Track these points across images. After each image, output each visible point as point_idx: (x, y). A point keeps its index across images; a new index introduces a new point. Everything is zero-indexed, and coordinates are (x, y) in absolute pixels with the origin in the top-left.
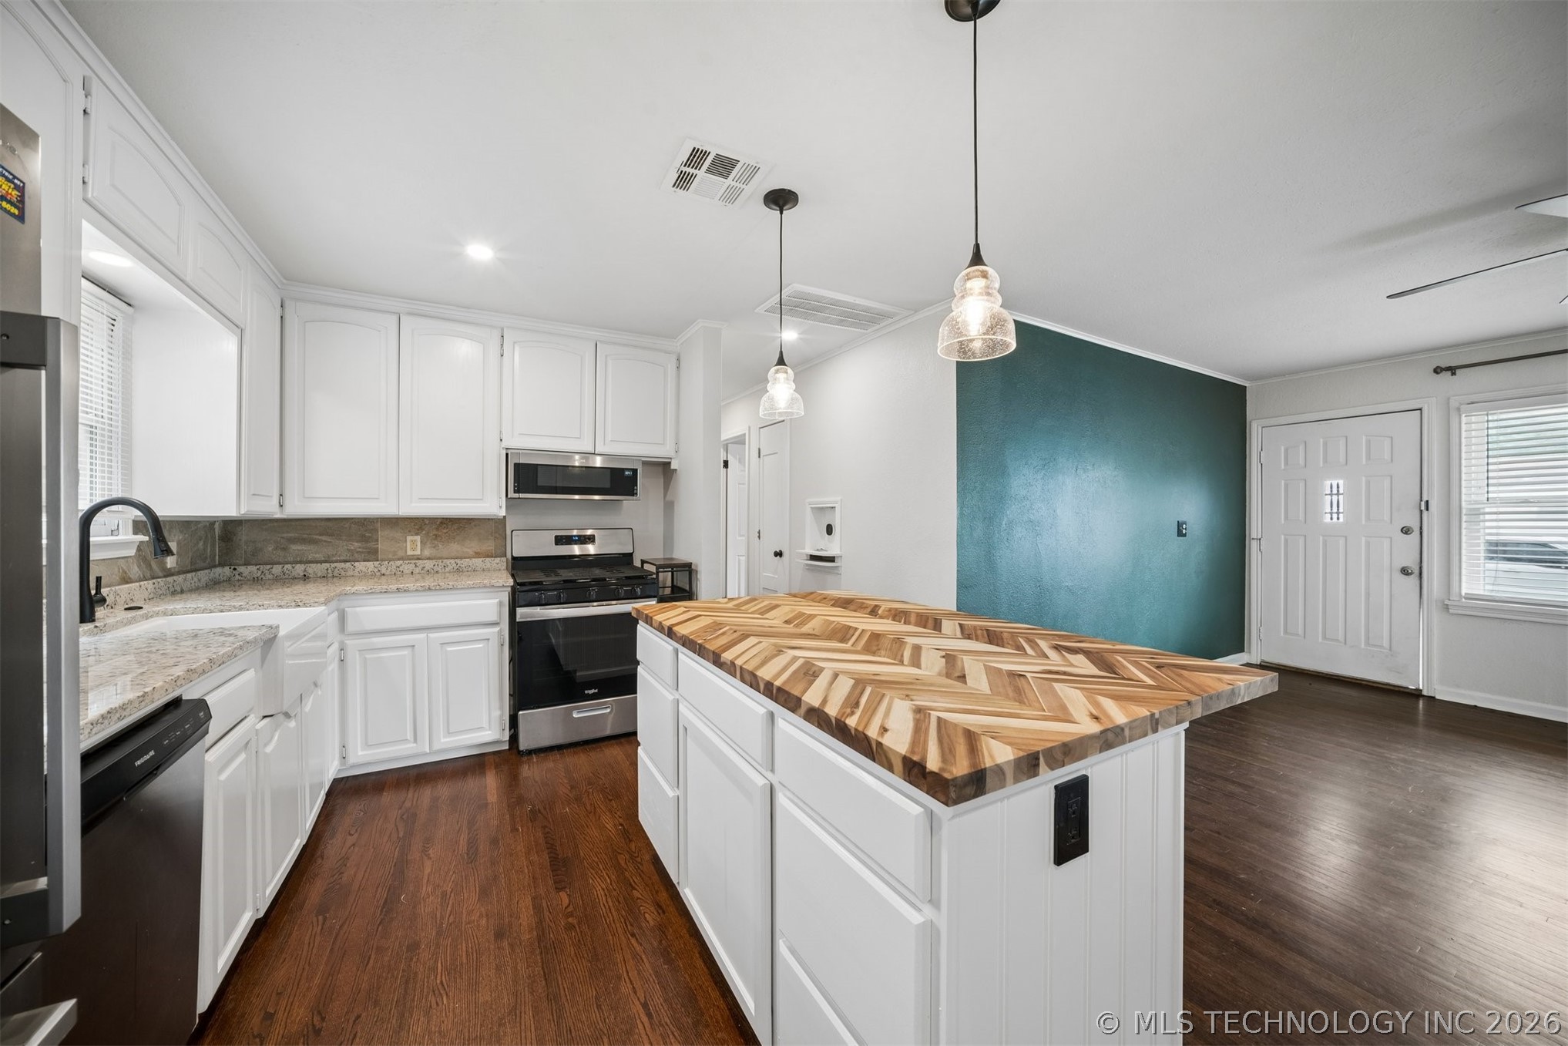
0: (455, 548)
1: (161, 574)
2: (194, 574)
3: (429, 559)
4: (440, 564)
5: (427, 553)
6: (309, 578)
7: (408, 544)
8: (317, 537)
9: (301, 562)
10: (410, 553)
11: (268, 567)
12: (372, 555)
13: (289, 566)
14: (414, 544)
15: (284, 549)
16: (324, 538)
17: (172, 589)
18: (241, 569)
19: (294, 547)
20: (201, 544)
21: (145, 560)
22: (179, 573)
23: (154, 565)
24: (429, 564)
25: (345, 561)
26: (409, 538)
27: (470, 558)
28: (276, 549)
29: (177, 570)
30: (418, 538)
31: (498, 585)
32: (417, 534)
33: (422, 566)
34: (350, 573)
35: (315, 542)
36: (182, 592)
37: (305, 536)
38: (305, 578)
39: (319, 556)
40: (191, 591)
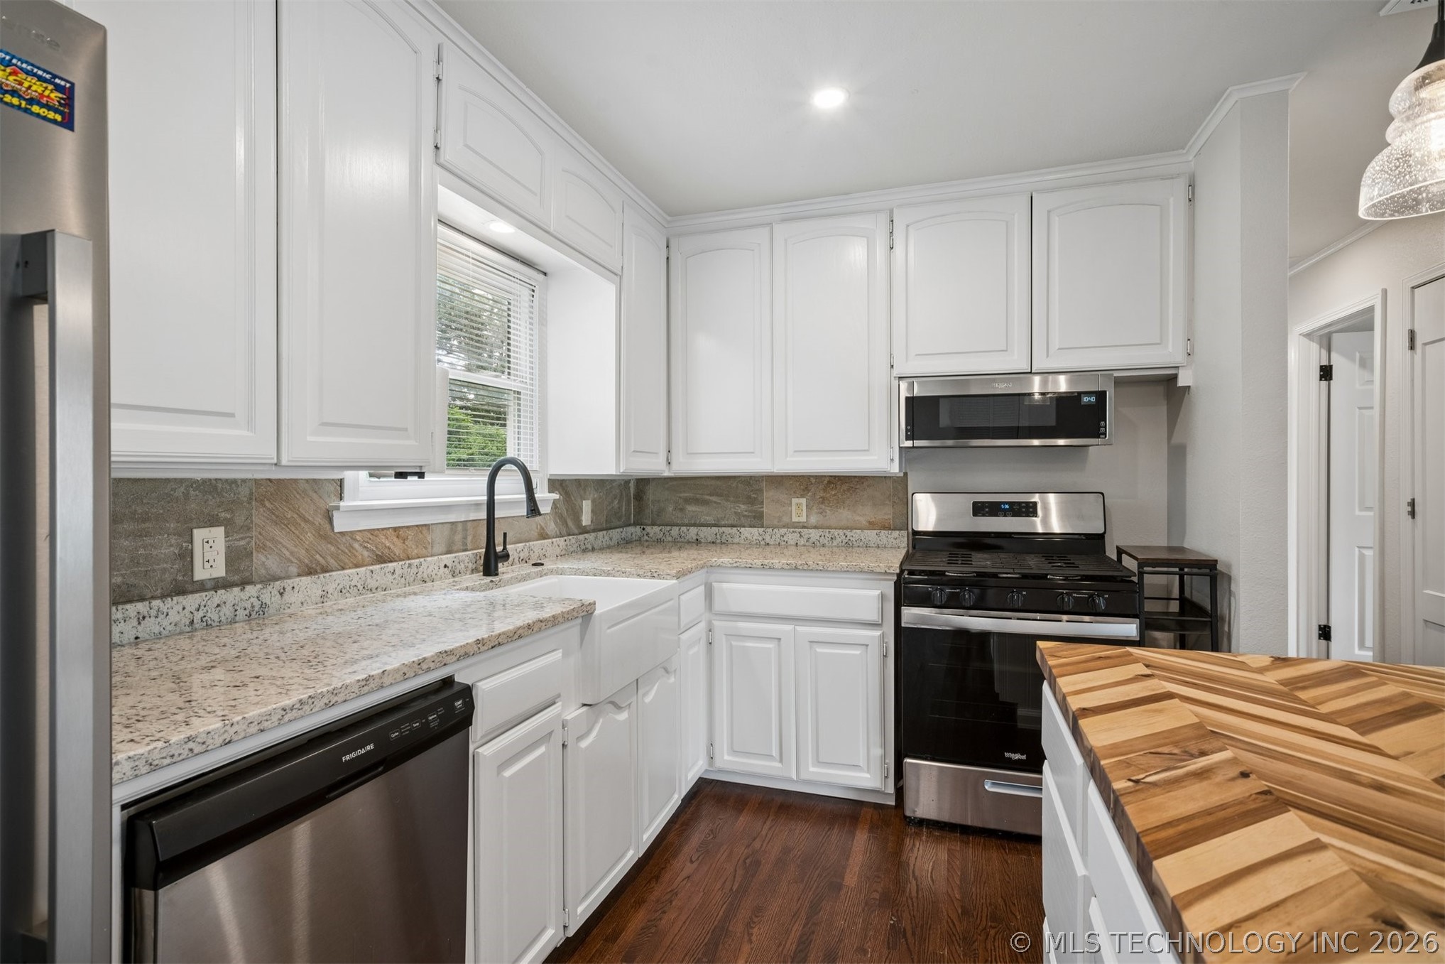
0: (845, 515)
1: (576, 531)
2: (605, 532)
3: (815, 527)
4: (827, 535)
5: (814, 520)
6: (700, 542)
7: (794, 508)
8: (708, 497)
9: (694, 525)
10: (795, 519)
11: (668, 528)
12: (757, 520)
13: (684, 529)
14: (799, 508)
15: (682, 510)
16: (714, 499)
17: (583, 547)
18: (648, 529)
19: (691, 508)
20: (616, 502)
21: (561, 517)
22: (594, 531)
23: (570, 524)
24: (814, 534)
25: (732, 526)
26: (795, 501)
27: (862, 529)
28: (675, 509)
29: (592, 527)
30: (803, 501)
31: (878, 570)
32: (802, 496)
33: (807, 536)
34: (736, 540)
35: (706, 503)
36: (593, 549)
37: (698, 496)
38: (698, 542)
39: (710, 519)
40: (602, 549)
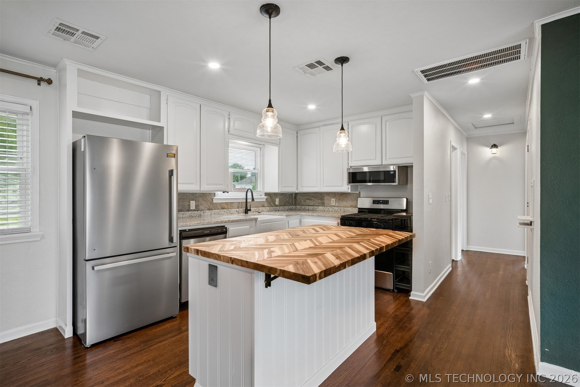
0: (344, 203)
1: (274, 206)
2: (283, 207)
3: (337, 207)
4: (339, 209)
5: (337, 205)
6: (309, 210)
7: (332, 201)
8: (311, 198)
9: (308, 206)
10: (332, 204)
11: (302, 206)
12: (323, 204)
13: (305, 206)
14: (333, 201)
15: (305, 201)
16: (313, 199)
17: (275, 210)
18: (297, 206)
19: (307, 201)
20: (288, 199)
21: (269, 202)
22: (280, 206)
23: (272, 204)
24: (336, 208)
25: (317, 206)
26: (332, 199)
27: (348, 207)
28: (304, 201)
29: (279, 205)
30: (334, 199)
31: (336, 216)
32: (334, 198)
33: (334, 209)
34: (317, 210)
35: (311, 200)
36: (279, 211)
37: (309, 198)
38: (308, 210)
39: (312, 204)
40: (281, 211)
